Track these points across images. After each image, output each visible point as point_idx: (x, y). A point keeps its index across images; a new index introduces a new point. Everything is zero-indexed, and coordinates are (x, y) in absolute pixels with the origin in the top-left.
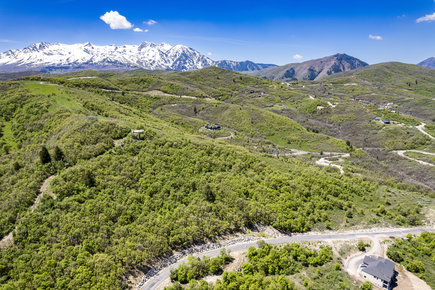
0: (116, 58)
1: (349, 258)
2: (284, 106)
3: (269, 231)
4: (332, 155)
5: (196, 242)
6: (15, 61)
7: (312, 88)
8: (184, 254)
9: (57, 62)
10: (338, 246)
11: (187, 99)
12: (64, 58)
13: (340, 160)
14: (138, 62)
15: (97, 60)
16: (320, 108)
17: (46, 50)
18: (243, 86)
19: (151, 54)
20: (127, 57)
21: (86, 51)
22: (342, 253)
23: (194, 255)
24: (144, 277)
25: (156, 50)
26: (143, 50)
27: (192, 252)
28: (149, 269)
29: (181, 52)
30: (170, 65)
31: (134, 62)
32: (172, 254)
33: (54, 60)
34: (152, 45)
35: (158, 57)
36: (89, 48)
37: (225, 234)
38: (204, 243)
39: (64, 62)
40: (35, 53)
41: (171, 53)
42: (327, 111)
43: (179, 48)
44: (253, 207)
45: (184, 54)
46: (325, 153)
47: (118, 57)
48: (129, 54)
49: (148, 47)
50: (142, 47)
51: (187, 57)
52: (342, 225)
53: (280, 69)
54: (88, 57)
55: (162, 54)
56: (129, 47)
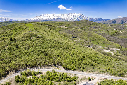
0: (61, 18)
1: (83, 81)
2: (103, 32)
3: (61, 68)
4: (112, 49)
5: (36, 67)
6: (37, 19)
7: (118, 27)
8: (31, 69)
9: (46, 19)
10: (81, 77)
11: (71, 29)
12: (48, 18)
13: (115, 51)
14: (67, 19)
15: (56, 18)
16: (116, 33)
17: (44, 16)
18: (92, 25)
19: (71, 16)
20: (64, 17)
21: (54, 16)
22: (81, 80)
23: (34, 70)
24: (15, 72)
25: (72, 15)
26: (69, 15)
27: (33, 69)
28: (18, 70)
29: (79, 16)
30: (76, 19)
31: (66, 19)
32: (27, 68)
33: (46, 18)
34: (72, 14)
35: (73, 17)
36: (55, 15)
37: (46, 66)
38: (38, 67)
39: (48, 19)
40: (42, 17)
41: (77, 16)
42: (119, 34)
43: (79, 15)
44: (58, 60)
45: (80, 16)
46: (110, 48)
47: (62, 17)
48: (65, 16)
49: (70, 14)
50: (69, 14)
51: (81, 17)
52: (88, 71)
53: (111, 20)
54: (54, 17)
55: (74, 16)
56: (65, 15)
